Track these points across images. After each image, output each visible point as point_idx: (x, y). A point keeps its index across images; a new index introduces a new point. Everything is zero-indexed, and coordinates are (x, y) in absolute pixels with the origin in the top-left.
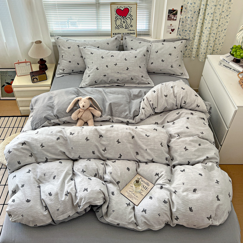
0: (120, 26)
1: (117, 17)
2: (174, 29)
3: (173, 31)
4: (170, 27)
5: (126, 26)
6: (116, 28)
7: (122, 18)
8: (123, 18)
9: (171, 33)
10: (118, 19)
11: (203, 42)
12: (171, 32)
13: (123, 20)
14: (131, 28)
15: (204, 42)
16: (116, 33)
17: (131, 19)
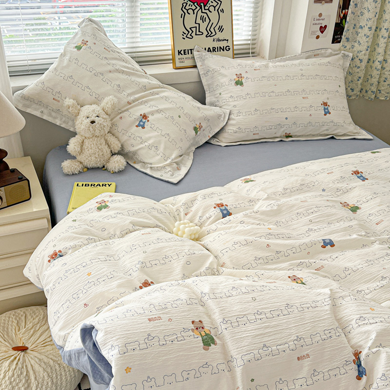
0: (194, 29)
1: (185, 5)
2: (326, 27)
3: (322, 32)
4: (318, 22)
5: (208, 29)
6: (185, 35)
7: (199, 8)
8: (201, 8)
9: (318, 37)
10: (187, 10)
12: (319, 33)
13: (200, 14)
14: (220, 35)
16: (184, 50)
17: (219, 10)
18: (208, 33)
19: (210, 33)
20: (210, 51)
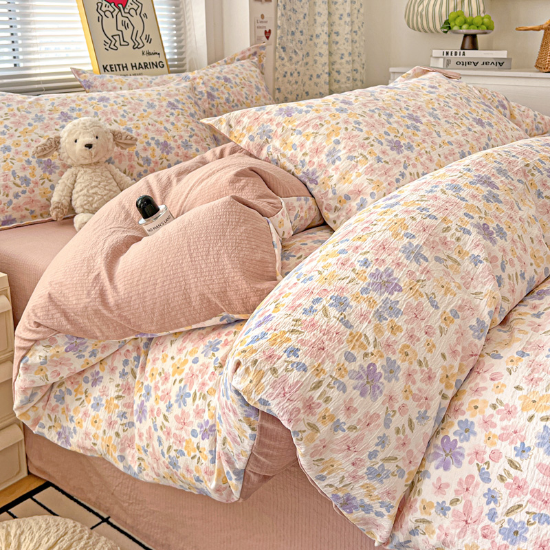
0: (117, 38)
1: (100, 5)
2: (270, 31)
3: (268, 38)
4: (261, 25)
5: (134, 38)
6: (108, 45)
7: (117, 10)
8: (120, 10)
10: (104, 12)
12: (265, 38)
13: (120, 18)
14: (148, 47)
16: (111, 66)
17: (142, 15)
18: (135, 44)
19: (137, 44)
20: (142, 67)
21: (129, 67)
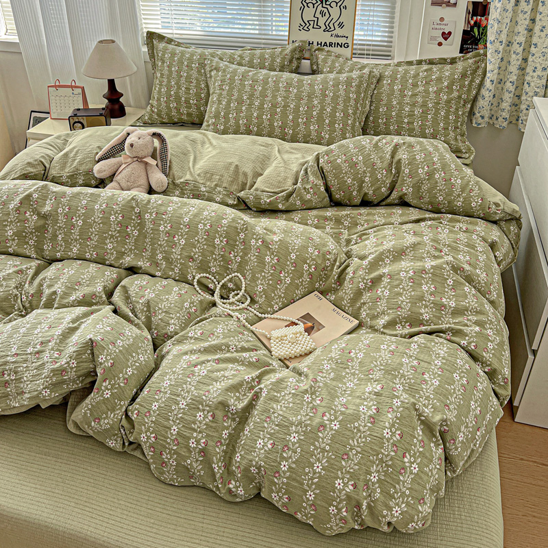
0: (312, 23)
2: (450, 33)
3: (446, 39)
4: (438, 27)
5: (327, 24)
6: (302, 27)
7: (319, 2)
9: (440, 44)
10: (307, 4)
11: (531, 74)
12: (442, 40)
13: (320, 8)
15: (535, 74)
17: (342, 7)
18: (326, 28)
19: (328, 28)
20: (327, 46)
21: (315, 44)
